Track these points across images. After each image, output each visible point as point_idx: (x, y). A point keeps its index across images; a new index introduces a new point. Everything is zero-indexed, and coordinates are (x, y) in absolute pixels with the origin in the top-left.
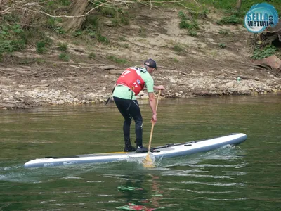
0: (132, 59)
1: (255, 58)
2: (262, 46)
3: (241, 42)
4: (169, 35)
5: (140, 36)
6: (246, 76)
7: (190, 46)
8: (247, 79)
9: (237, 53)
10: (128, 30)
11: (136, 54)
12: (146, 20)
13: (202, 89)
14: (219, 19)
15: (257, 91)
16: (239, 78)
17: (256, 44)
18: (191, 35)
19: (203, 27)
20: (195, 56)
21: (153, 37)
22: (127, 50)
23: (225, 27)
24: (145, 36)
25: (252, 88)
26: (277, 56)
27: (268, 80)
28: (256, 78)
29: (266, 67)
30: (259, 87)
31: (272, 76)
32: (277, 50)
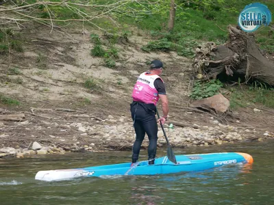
0: (28, 100)
1: (194, 98)
2: (203, 81)
3: (176, 76)
4: (78, 66)
5: (39, 67)
6: (181, 123)
7: (106, 81)
8: (182, 127)
10: (21, 58)
11: (32, 92)
12: (46, 45)
13: (122, 140)
14: (146, 43)
15: (195, 142)
16: (171, 125)
17: (196, 78)
18: (108, 66)
19: (124, 55)
20: (113, 95)
21: (57, 69)
22: (20, 86)
23: (153, 55)
24: (45, 67)
25: (188, 139)
26: (223, 94)
27: (211, 128)
28: (195, 125)
29: (209, 110)
30: (199, 137)
31: (216, 122)
32: (224, 87)
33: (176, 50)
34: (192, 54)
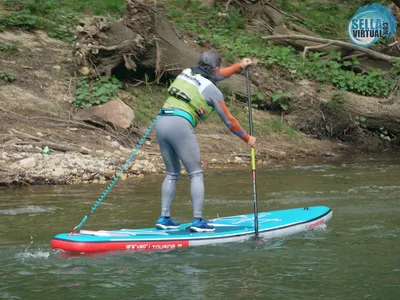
1: (78, 105)
2: (91, 79)
3: (48, 70)
6: (61, 145)
8: (64, 151)
9: (41, 93)
15: (85, 176)
16: (47, 149)
17: (79, 74)
23: (9, 36)
25: (75, 171)
26: (123, 100)
27: (108, 154)
28: (83, 148)
29: (103, 125)
30: (91, 167)
31: (115, 143)
32: (124, 88)
33: (46, 29)
34: (71, 35)
